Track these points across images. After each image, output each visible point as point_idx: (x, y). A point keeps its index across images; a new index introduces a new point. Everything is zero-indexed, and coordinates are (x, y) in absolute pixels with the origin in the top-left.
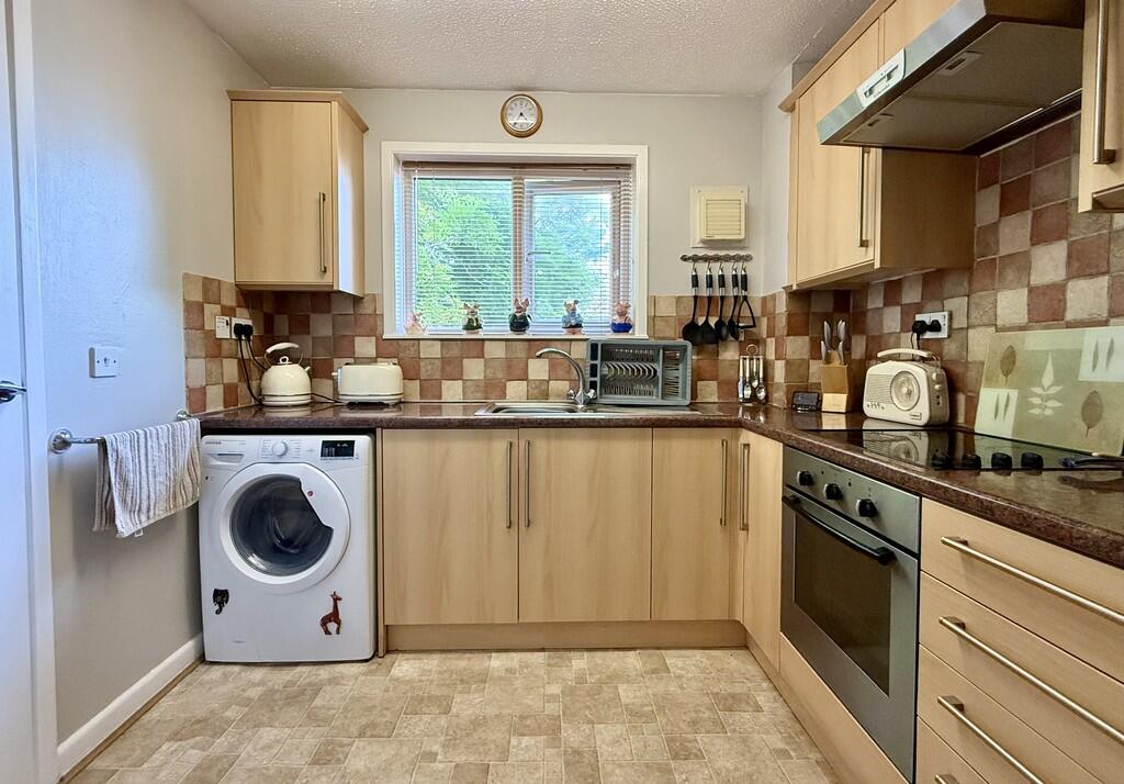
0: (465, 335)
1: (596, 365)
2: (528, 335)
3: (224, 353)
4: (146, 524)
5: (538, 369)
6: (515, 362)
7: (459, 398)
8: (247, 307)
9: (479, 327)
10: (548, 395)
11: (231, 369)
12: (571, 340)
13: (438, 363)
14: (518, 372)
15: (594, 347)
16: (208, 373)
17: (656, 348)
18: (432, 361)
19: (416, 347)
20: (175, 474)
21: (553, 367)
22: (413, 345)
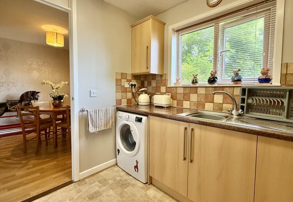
0: (192, 85)
1: (244, 99)
2: (216, 85)
3: (127, 91)
4: (98, 130)
5: (218, 99)
6: (208, 96)
7: (188, 107)
8: (135, 79)
9: (197, 82)
10: (222, 109)
11: (129, 95)
12: (234, 87)
13: (182, 95)
14: (210, 99)
15: (244, 90)
16: (122, 96)
17: (285, 91)
18: (180, 94)
19: (176, 90)
20: (107, 120)
21: (224, 98)
22: (175, 89)
